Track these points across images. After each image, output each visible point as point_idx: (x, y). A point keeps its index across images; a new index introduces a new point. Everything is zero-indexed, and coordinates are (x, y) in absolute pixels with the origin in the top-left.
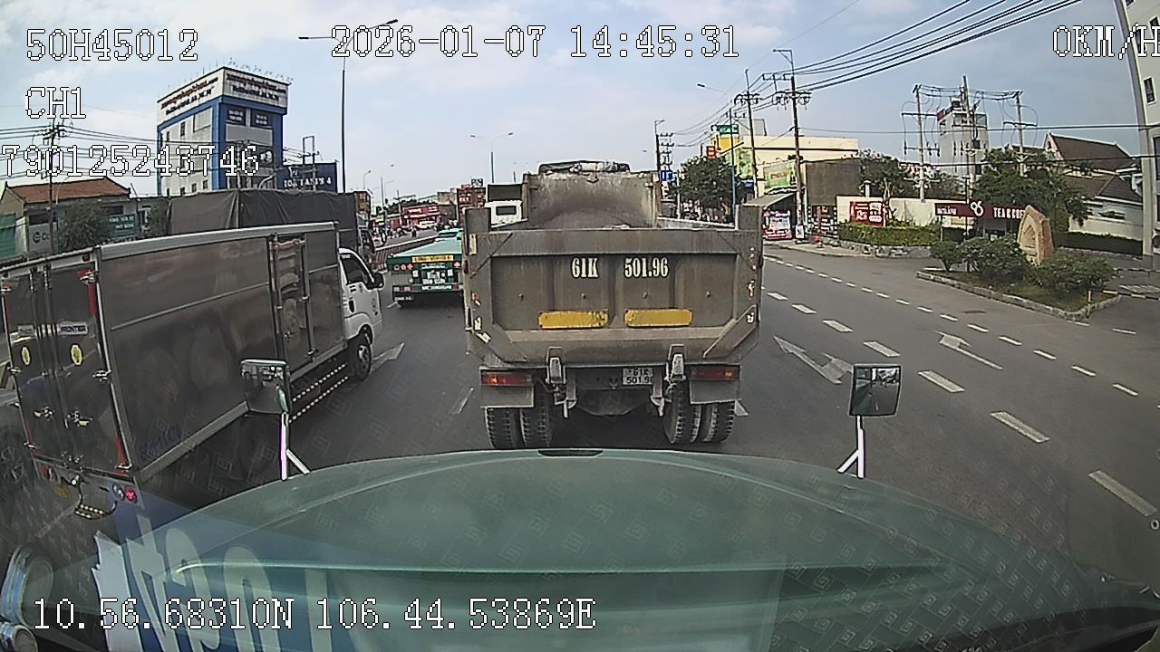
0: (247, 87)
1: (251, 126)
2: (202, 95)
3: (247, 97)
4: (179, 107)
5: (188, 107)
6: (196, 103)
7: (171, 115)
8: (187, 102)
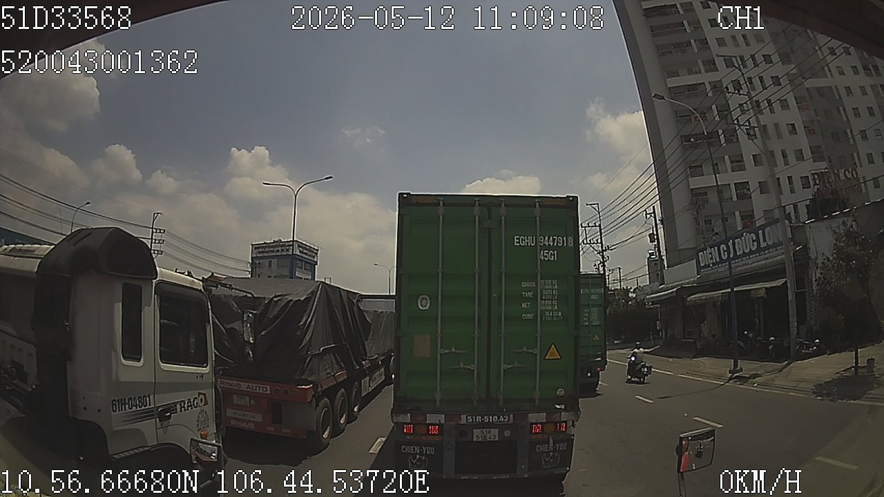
0: (305, 251)
1: (305, 269)
2: (283, 250)
3: (304, 256)
4: (267, 252)
5: (274, 254)
6: (279, 254)
7: (261, 255)
8: (273, 251)
